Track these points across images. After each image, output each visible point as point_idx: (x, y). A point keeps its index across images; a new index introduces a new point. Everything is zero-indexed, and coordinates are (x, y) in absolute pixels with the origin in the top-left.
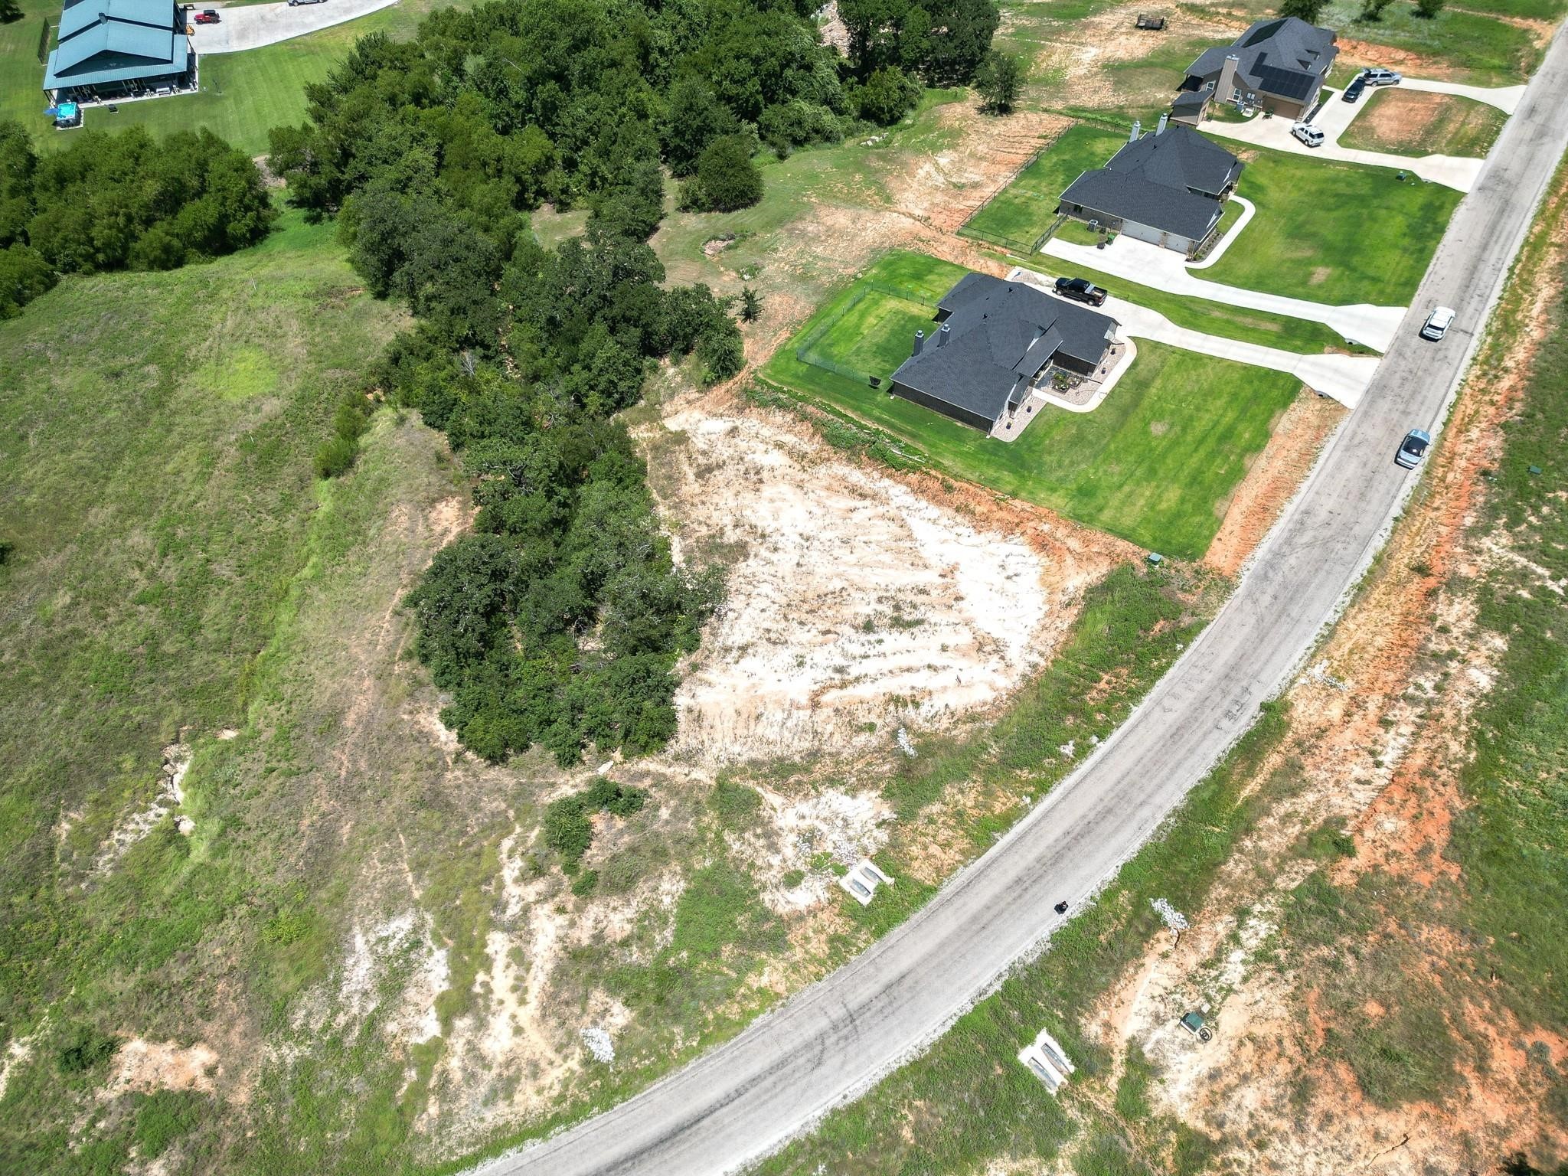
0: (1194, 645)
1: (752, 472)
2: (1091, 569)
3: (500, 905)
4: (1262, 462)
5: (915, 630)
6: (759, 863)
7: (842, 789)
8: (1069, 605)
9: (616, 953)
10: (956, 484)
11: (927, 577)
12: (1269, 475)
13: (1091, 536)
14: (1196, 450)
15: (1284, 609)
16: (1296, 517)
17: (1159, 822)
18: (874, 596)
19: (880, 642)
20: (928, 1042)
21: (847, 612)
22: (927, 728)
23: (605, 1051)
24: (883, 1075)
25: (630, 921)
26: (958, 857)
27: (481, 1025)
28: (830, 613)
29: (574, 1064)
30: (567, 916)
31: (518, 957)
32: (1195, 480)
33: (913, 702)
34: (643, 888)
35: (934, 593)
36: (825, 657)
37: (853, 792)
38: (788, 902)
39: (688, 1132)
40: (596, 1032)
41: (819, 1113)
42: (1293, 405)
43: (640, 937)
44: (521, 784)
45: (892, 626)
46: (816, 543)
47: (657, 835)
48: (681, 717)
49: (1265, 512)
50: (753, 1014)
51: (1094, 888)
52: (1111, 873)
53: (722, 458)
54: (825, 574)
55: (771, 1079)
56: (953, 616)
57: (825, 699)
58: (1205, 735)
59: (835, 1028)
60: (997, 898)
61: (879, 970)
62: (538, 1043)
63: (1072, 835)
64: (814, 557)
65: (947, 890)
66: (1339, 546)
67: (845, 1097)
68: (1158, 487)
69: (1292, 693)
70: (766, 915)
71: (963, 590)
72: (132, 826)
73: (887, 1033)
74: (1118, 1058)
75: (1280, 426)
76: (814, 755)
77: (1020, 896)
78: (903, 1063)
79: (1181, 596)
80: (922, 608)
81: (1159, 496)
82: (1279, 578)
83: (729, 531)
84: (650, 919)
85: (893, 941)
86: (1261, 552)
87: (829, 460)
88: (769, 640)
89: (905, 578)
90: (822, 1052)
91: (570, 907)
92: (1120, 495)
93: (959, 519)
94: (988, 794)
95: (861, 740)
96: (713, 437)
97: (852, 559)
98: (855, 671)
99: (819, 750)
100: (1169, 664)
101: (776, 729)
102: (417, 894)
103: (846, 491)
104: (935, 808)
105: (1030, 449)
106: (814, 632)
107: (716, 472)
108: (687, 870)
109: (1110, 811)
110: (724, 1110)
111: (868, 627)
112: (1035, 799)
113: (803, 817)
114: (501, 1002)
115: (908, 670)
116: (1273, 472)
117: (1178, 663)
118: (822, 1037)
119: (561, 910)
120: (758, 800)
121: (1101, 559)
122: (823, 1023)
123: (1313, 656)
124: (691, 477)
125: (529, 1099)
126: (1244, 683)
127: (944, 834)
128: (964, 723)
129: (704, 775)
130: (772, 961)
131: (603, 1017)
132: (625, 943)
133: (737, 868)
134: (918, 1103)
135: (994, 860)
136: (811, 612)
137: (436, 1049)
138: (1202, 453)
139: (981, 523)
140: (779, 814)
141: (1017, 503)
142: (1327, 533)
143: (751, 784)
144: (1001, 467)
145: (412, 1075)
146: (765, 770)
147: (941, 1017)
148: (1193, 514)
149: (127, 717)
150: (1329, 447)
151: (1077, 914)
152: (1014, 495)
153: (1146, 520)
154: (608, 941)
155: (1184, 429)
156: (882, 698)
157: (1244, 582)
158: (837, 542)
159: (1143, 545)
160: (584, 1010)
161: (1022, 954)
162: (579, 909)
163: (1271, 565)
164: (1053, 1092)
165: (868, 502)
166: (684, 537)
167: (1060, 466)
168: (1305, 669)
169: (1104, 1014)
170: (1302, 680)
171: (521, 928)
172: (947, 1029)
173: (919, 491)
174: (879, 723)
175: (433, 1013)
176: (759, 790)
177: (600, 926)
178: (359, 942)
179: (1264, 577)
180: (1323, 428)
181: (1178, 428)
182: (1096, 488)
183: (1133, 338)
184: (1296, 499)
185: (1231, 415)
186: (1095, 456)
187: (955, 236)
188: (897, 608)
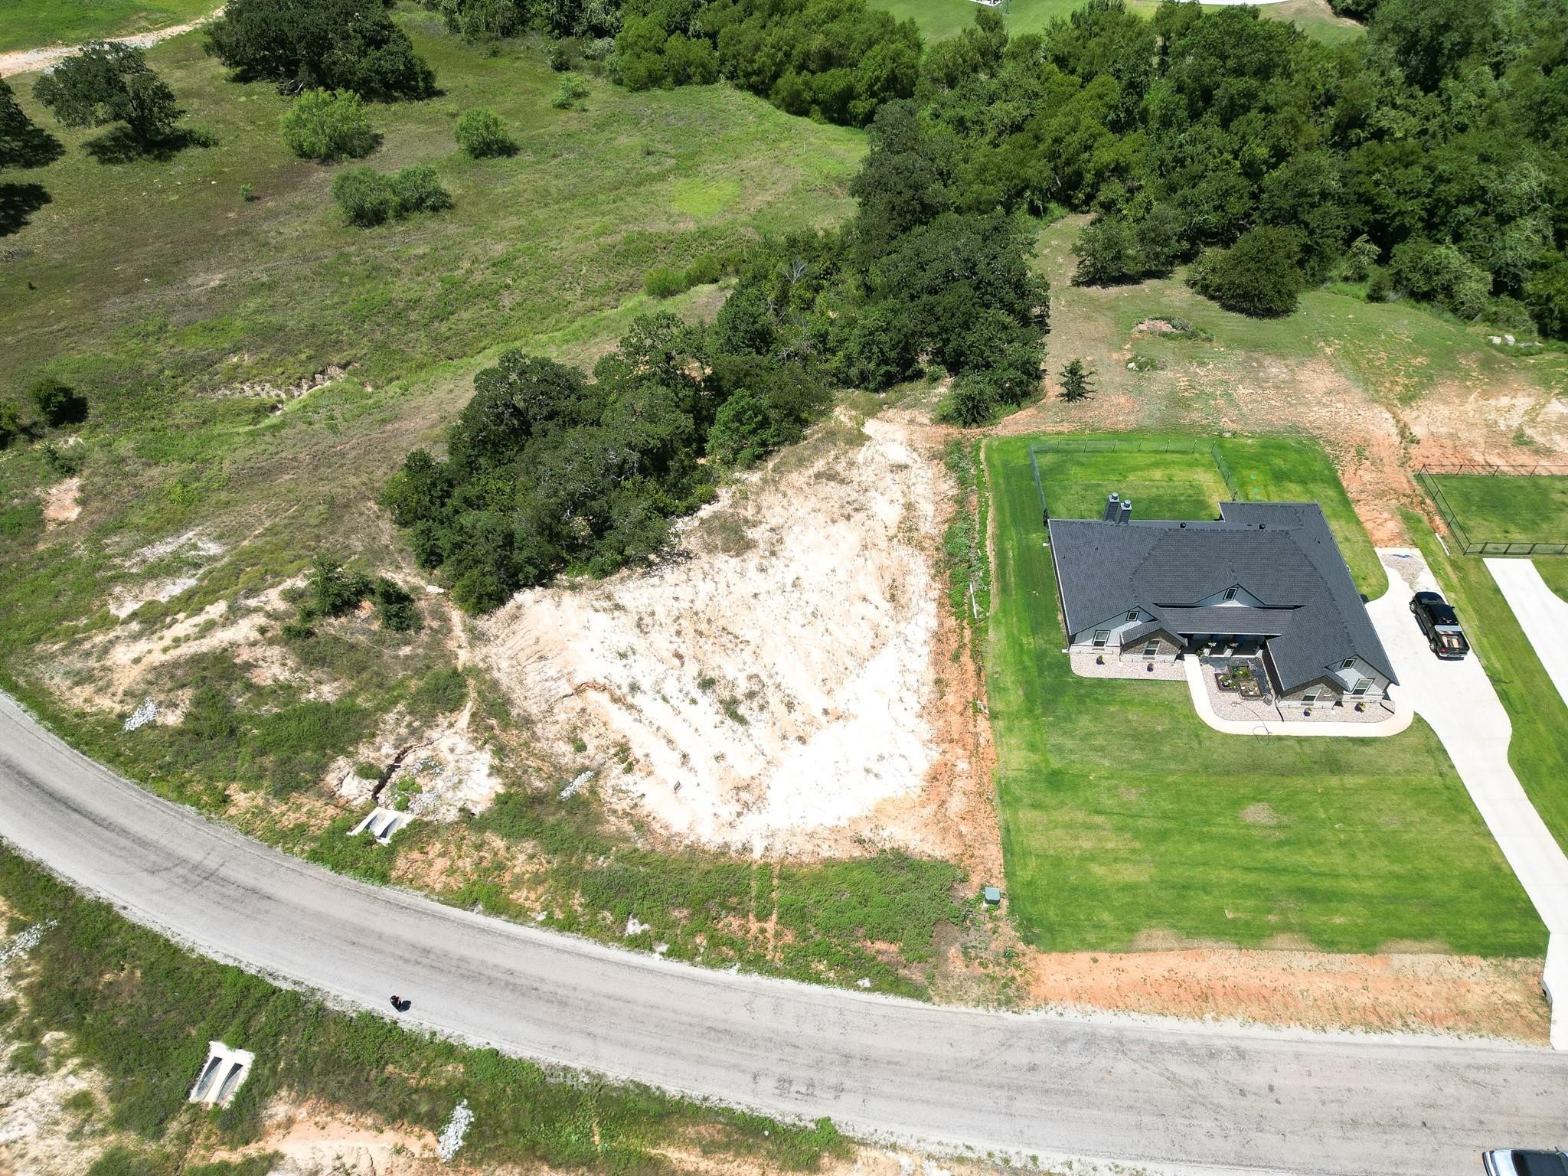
0: (877, 998)
1: (855, 505)
2: (931, 838)
3: (252, 592)
4: (1303, 961)
5: (729, 722)
6: (378, 739)
7: (497, 762)
8: (860, 842)
9: (237, 686)
10: (966, 658)
11: (813, 701)
12: (1284, 980)
13: (980, 816)
14: (1248, 869)
15: (1019, 1089)
16: (1218, 1043)
17: (573, 1065)
18: (754, 671)
19: (694, 702)
20: (202, 951)
21: (717, 659)
22: (606, 794)
23: (134, 723)
24: (157, 928)
25: (276, 680)
26: (438, 887)
27: (135, 637)
28: (708, 647)
29: (118, 708)
30: (259, 637)
31: (209, 627)
32: (1184, 889)
33: (631, 764)
34: (318, 673)
35: (796, 715)
36: (643, 669)
37: (496, 771)
38: (341, 781)
39: (63, 808)
40: (151, 707)
41: (103, 895)
42: (1476, 960)
43: (260, 693)
44: (387, 547)
45: (721, 702)
46: (797, 594)
47: (379, 656)
48: (510, 605)
50: (196, 804)
51: (447, 1031)
52: (476, 1041)
55: (128, 843)
56: (772, 747)
57: (591, 694)
58: (734, 1066)
59: (195, 867)
60: (396, 940)
61: (271, 875)
62: (127, 677)
63: (510, 979)
64: (775, 602)
65: (388, 892)
66: (1209, 1124)
67: (125, 908)
68: (1134, 851)
69: (874, 1153)
70: (320, 769)
71: (817, 740)
72: (258, 389)
73: (202, 912)
74: (252, 1150)
75: (1407, 959)
76: (527, 722)
77: (407, 961)
78: (173, 941)
79: (953, 951)
80: (765, 715)
81: (1116, 860)
82: (1075, 1062)
83: (762, 528)
84: (285, 691)
85: (310, 872)
86: (1105, 1020)
87: (923, 549)
88: (641, 619)
90: (167, 869)
91: (269, 635)
92: (1081, 816)
93: (926, 690)
94: (537, 880)
95: (564, 748)
96: (878, 458)
97: (794, 628)
98: (638, 700)
99: (533, 722)
100: (827, 982)
101: (538, 678)
102: (246, 543)
103: (890, 582)
104: (499, 843)
105: (1081, 699)
106: (675, 646)
107: (832, 483)
108: (352, 695)
109: (563, 1004)
110: (90, 824)
111: (707, 684)
112: (549, 923)
113: (452, 750)
114: (161, 638)
115: (670, 741)
116: (1300, 984)
117: (838, 991)
118: (183, 861)
119: (263, 631)
120: (456, 708)
121: (955, 842)
122: (196, 856)
123: (961, 1160)
124: (811, 471)
125: (78, 698)
126: (848, 1083)
127: (467, 864)
128: (631, 822)
129: (464, 658)
130: (262, 793)
131: (167, 707)
132: (249, 686)
133: (367, 727)
134: (138, 973)
135: (443, 918)
136: (701, 634)
137: (107, 622)
138: (1249, 878)
139: (935, 709)
140: (448, 732)
141: (983, 724)
142: (1222, 1097)
143: (473, 694)
144: (1027, 684)
145: (84, 621)
146: (490, 696)
147: (233, 950)
148: (1112, 909)
149: (340, 332)
150: (1425, 1039)
151: (406, 1027)
152: (994, 716)
153: (1057, 862)
154: (248, 675)
155: (1281, 844)
156: (619, 738)
157: (1030, 1017)
158: (809, 610)
159: (1009, 875)
160: (170, 690)
161: (333, 993)
162: (271, 642)
163: (1091, 1040)
164: (193, 1098)
165: (886, 606)
166: (734, 505)
167: (1082, 740)
168: (930, 1157)
169: (302, 1113)
170: (904, 1160)
171: (235, 613)
172: (222, 962)
173: (939, 638)
174: (591, 750)
175: (136, 606)
176: (469, 704)
177: (261, 663)
178: (190, 534)
179: (1060, 1040)
180: (1464, 1019)
181: (1280, 835)
182: (1074, 788)
183: (1418, 719)
184: (1259, 1030)
185: (1368, 886)
186: (1136, 766)
187: (1411, 475)
188: (751, 695)
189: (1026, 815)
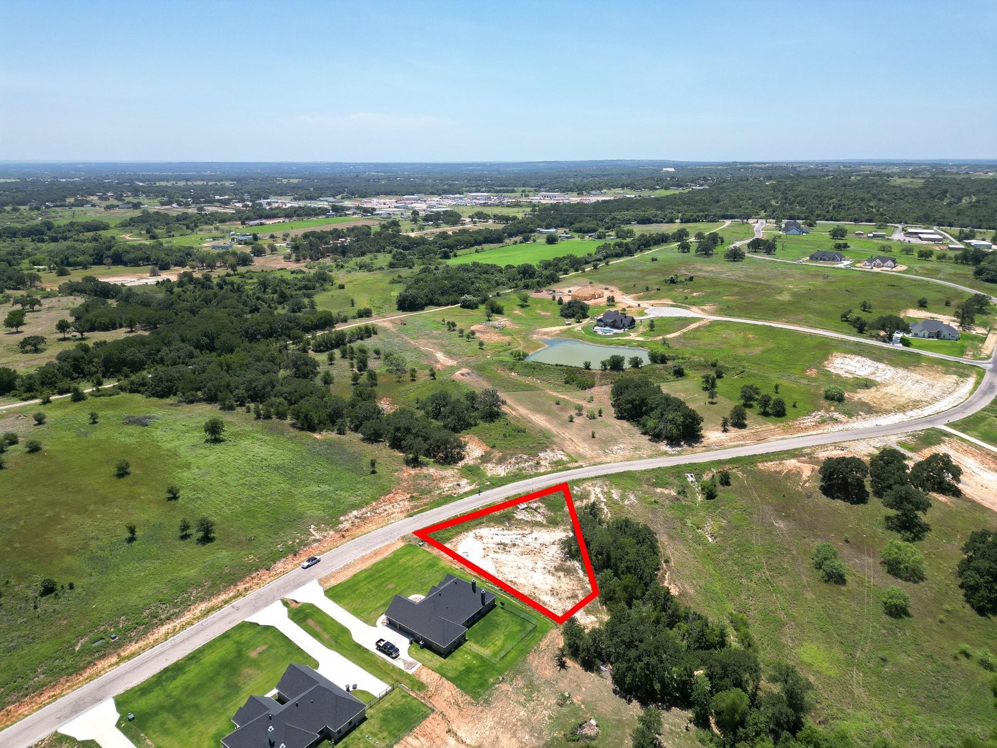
1: (555, 594)
4: (364, 568)
5: (500, 543)
10: (477, 575)
11: (493, 555)
21: (520, 549)
32: (393, 563)
37: (522, 519)
49: (375, 554)
53: (569, 600)
54: (528, 561)
64: (531, 565)
79: (418, 538)
80: (497, 548)
81: (408, 561)
83: (562, 576)
86: (387, 543)
89: (502, 556)
92: (421, 563)
97: (518, 563)
98: (520, 536)
103: (518, 585)
106: (532, 546)
107: (569, 595)
108: (564, 512)
111: (514, 545)
120: (547, 522)
124: (579, 595)
125: (588, 483)
133: (552, 511)
136: (532, 551)
138: (383, 572)
150: (337, 568)
152: (457, 569)
153: (417, 554)
155: (383, 583)
157: (398, 537)
158: (522, 569)
165: (510, 579)
166: (578, 577)
180: (332, 576)
181: (385, 584)
182: (427, 567)
183: (376, 626)
184: (364, 554)
185: (362, 584)
186: (421, 579)
187: (436, 710)
188: (504, 549)
189: (430, 557)
